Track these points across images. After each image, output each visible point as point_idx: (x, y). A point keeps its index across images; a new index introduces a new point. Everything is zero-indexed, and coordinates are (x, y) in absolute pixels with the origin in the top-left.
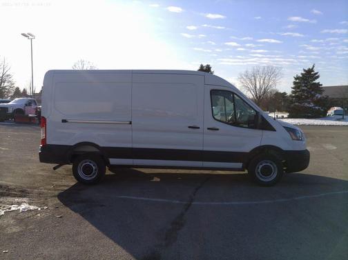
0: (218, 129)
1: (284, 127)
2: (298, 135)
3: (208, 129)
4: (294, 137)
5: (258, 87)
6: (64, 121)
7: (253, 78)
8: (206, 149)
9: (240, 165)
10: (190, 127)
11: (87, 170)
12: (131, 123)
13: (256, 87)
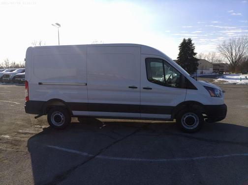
0: (151, 89)
1: (204, 86)
2: (216, 93)
3: (144, 88)
4: (213, 95)
5: (234, 54)
6: (40, 84)
7: (229, 47)
8: (142, 103)
9: (169, 116)
10: (129, 87)
11: (58, 119)
12: (86, 85)
13: (232, 55)
